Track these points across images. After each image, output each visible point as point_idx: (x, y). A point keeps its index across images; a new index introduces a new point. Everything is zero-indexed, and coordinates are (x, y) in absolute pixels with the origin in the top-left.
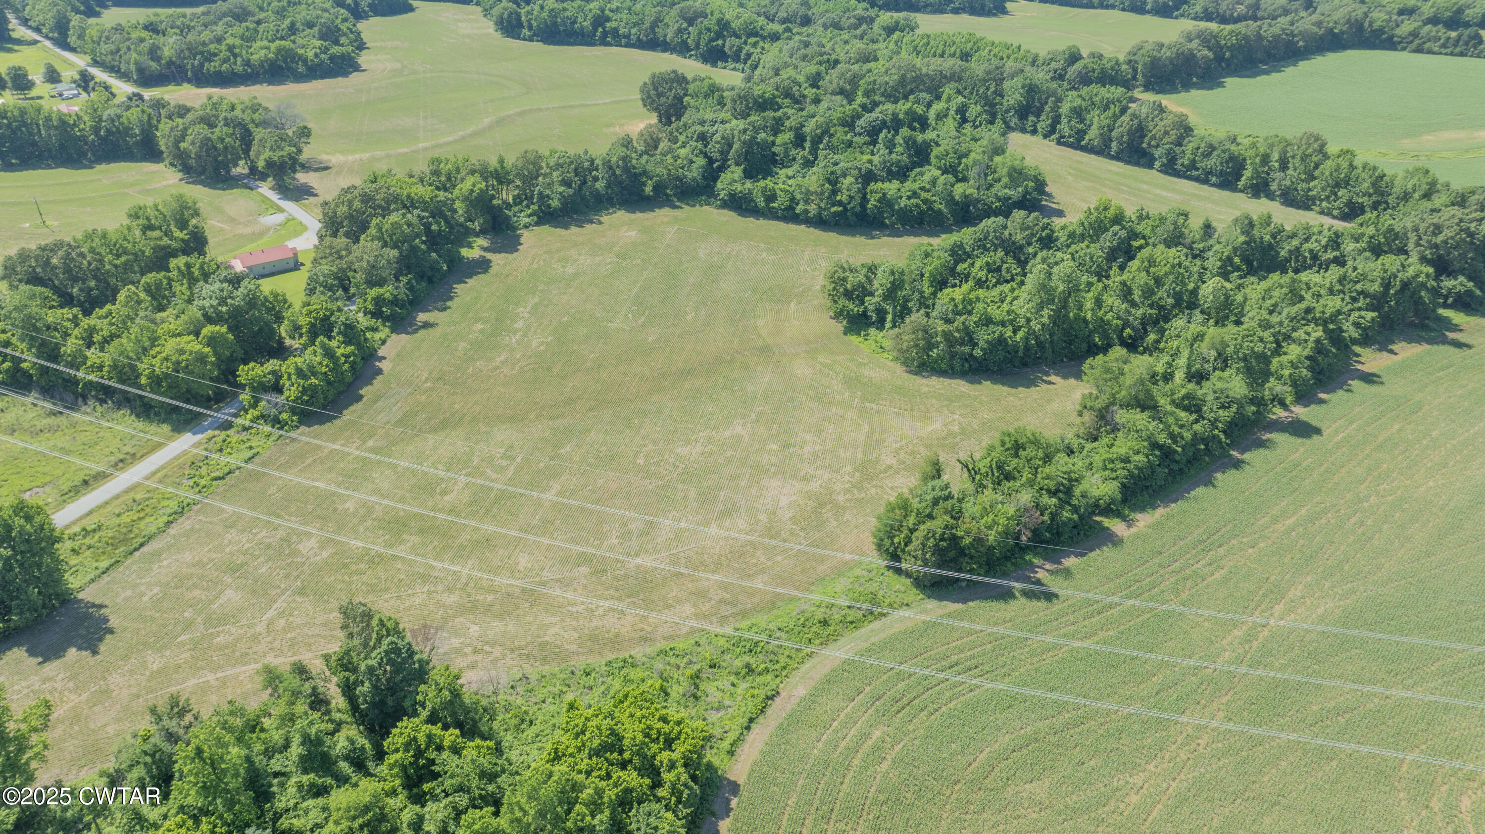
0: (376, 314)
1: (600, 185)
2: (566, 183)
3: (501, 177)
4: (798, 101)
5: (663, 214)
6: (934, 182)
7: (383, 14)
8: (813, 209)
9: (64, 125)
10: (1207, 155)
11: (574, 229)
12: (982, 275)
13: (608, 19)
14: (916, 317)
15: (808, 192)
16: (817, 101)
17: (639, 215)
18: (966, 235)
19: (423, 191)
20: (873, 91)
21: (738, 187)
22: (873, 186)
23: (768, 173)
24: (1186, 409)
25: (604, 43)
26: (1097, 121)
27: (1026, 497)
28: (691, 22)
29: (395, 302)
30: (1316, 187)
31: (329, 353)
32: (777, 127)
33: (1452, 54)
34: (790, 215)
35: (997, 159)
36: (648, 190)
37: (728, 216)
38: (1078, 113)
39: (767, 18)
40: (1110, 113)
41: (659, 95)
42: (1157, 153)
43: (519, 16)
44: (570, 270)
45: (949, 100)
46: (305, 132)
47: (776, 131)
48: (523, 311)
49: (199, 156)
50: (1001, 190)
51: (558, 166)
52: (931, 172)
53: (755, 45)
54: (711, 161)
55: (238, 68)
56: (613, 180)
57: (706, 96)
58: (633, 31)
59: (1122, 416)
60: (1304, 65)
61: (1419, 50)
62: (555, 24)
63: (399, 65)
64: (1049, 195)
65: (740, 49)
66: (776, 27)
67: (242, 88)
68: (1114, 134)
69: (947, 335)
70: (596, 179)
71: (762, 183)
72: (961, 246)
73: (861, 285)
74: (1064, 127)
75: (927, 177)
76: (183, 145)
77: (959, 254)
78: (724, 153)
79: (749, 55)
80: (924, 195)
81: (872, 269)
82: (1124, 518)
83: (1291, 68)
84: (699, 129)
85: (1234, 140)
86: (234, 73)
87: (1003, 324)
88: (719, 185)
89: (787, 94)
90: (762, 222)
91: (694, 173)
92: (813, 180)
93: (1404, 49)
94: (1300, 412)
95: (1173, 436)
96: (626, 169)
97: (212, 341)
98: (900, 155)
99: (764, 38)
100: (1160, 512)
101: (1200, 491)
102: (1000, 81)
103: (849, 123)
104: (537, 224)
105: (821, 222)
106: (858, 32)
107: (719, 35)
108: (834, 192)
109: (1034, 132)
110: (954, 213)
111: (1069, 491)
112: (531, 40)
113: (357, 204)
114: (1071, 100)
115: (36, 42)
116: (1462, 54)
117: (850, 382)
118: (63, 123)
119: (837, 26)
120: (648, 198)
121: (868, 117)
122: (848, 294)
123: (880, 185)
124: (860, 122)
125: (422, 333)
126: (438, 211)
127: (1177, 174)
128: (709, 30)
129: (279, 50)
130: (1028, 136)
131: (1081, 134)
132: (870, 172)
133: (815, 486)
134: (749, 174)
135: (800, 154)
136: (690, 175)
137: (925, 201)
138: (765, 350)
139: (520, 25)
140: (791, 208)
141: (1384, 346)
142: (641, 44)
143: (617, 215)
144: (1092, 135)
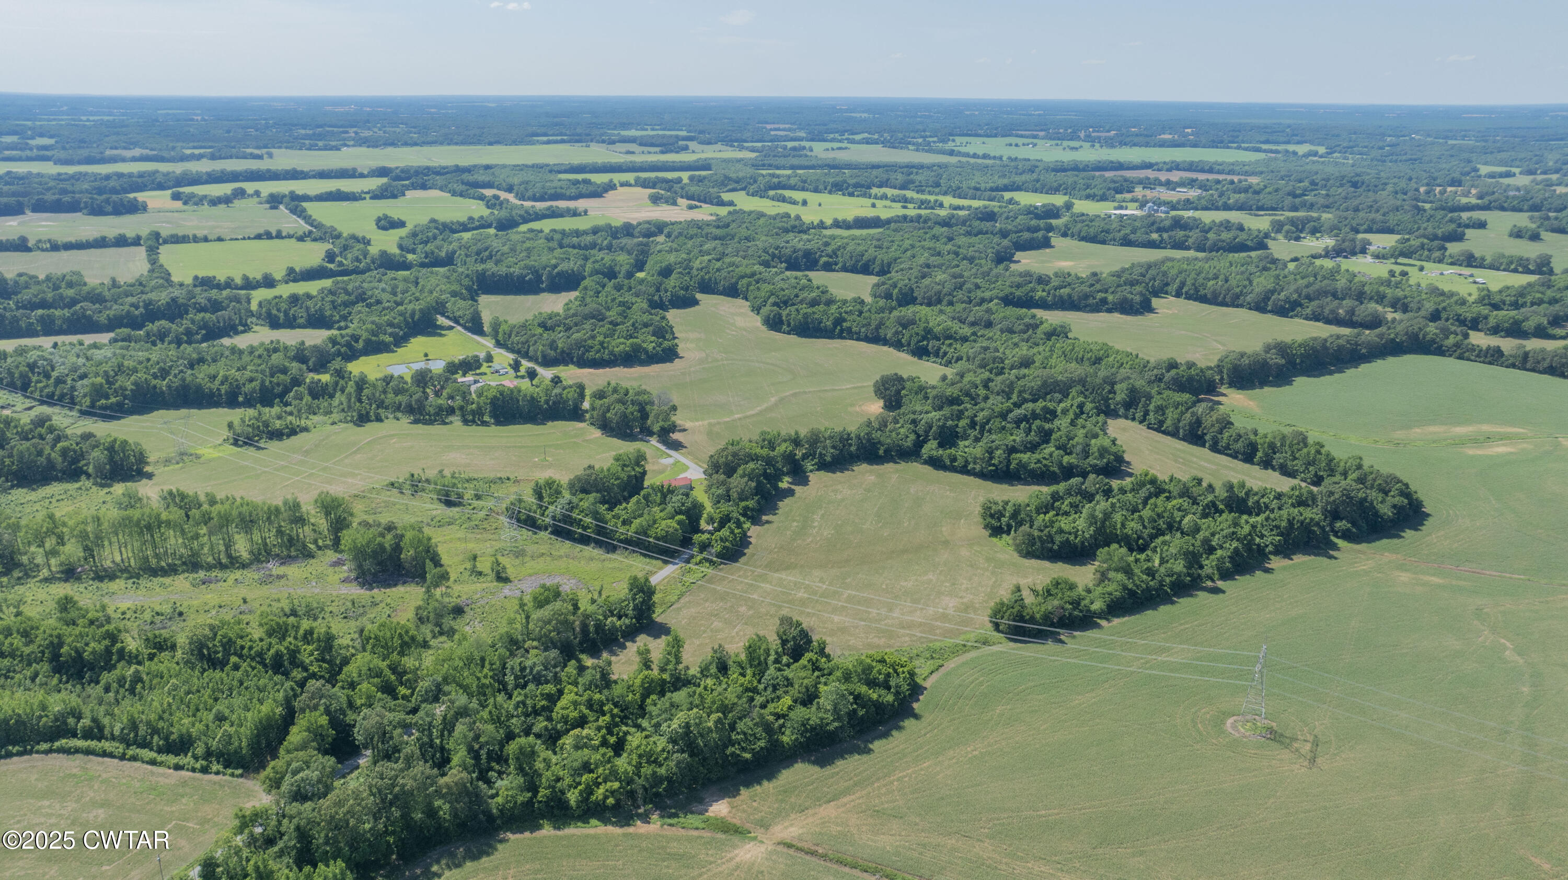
0: (744, 515)
1: (853, 448)
2: (834, 447)
3: (796, 442)
4: (974, 399)
5: (889, 467)
6: (1051, 455)
7: (678, 308)
8: (978, 467)
9: (533, 400)
10: (1236, 441)
11: (838, 474)
12: (1067, 509)
13: (845, 320)
14: (1025, 528)
15: (976, 458)
16: (986, 398)
17: (875, 467)
18: (1061, 487)
19: (764, 452)
20: (1024, 391)
21: (934, 453)
22: (1014, 456)
23: (953, 445)
24: (1148, 575)
25: (841, 337)
26: (1171, 415)
27: (1056, 603)
28: (905, 326)
29: (752, 510)
30: (1298, 465)
31: (732, 532)
32: (959, 416)
33: (1484, 362)
34: (964, 470)
35: (1093, 441)
36: (881, 452)
37: (928, 469)
38: (1161, 409)
39: (961, 321)
40: (1179, 410)
41: (886, 389)
42: (1207, 438)
43: (780, 315)
44: (839, 497)
45: (1073, 399)
46: (674, 408)
47: (959, 418)
48: (817, 517)
49: (617, 423)
50: (1092, 461)
51: (831, 437)
52: (1049, 449)
53: (950, 345)
54: (918, 436)
55: (606, 357)
56: (861, 446)
57: (916, 393)
58: (863, 330)
59: (1112, 574)
60: (1364, 368)
61: (1460, 357)
62: (807, 323)
63: (704, 355)
64: (1128, 463)
65: (939, 349)
66: (966, 331)
67: (608, 369)
68: (1181, 424)
69: (1040, 537)
70: (851, 445)
71: (948, 451)
72: (1057, 493)
73: (999, 511)
74: (1151, 417)
75: (1047, 451)
76: (608, 415)
77: (1056, 497)
78: (927, 432)
79: (945, 354)
80: (1045, 462)
81: (1007, 503)
82: (1108, 620)
83: (1353, 370)
84: (912, 416)
85: (1256, 433)
86: (602, 359)
87: (1070, 533)
88: (923, 451)
89: (967, 394)
90: (948, 474)
91: (909, 443)
92: (978, 451)
93: (1450, 356)
94: (1220, 584)
95: (1137, 586)
96: (869, 440)
97: (679, 523)
98: (1033, 437)
99: (956, 340)
100: (1126, 619)
101: (1149, 612)
102: (1113, 384)
103: (1004, 416)
104: (818, 470)
105: (982, 475)
106: (1025, 336)
107: (924, 338)
108: (991, 458)
109: (1133, 419)
110: (1062, 473)
111: (1079, 604)
112: (789, 333)
113: (730, 458)
114: (1157, 401)
115: (451, 328)
116: (1490, 363)
117: (988, 560)
118: (532, 398)
119: (1011, 331)
120: (881, 457)
121: (1018, 412)
122: (992, 516)
123: (1018, 455)
124: (1011, 415)
125: (766, 526)
126: (769, 461)
127: (1219, 452)
128: (917, 334)
129: (632, 345)
130: (1129, 422)
131: (1161, 423)
132: (1013, 447)
133: (965, 600)
134: (941, 445)
135: (974, 433)
136: (906, 444)
137: (1045, 466)
138: (946, 543)
139: (781, 322)
140: (965, 466)
141: (1288, 556)
142: (867, 340)
143: (863, 466)
144: (1168, 423)
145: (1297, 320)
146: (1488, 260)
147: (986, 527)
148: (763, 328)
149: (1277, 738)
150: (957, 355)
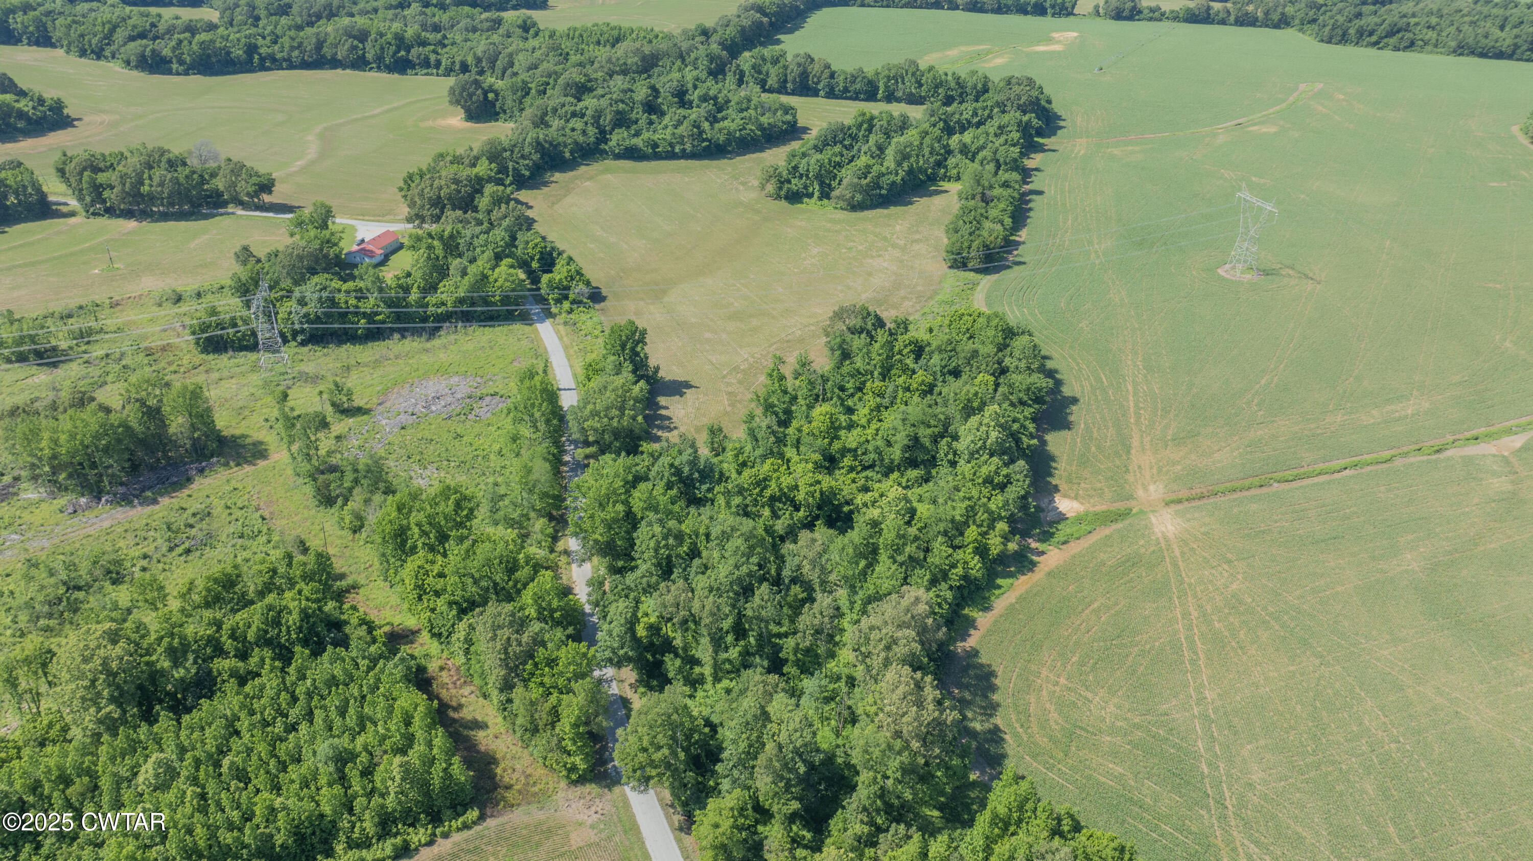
6: (749, 118)
8: (689, 148)
10: (853, 82)
11: (545, 187)
15: (681, 138)
17: (572, 173)
21: (625, 144)
25: (263, 68)
34: (672, 155)
36: (567, 155)
37: (625, 163)
40: (778, 65)
42: (820, 87)
54: (596, 128)
58: (295, 54)
60: (811, 22)
68: (787, 79)
69: (866, 186)
71: (642, 138)
74: (749, 78)
82: (1015, 235)
83: (807, 24)
88: (612, 144)
90: (653, 163)
91: (590, 138)
93: (854, 5)
94: (1028, 187)
101: (1029, 220)
104: (517, 189)
105: (698, 155)
108: (700, 134)
116: (888, 6)
120: (570, 161)
127: (836, 97)
128: (390, 44)
136: (588, 140)
139: (165, 61)
140: (672, 150)
141: (1029, 157)
142: (306, 65)
143: (557, 176)
144: (772, 81)
147: (778, 197)
148: (135, 73)
149: (1266, 273)
150: (458, 59)
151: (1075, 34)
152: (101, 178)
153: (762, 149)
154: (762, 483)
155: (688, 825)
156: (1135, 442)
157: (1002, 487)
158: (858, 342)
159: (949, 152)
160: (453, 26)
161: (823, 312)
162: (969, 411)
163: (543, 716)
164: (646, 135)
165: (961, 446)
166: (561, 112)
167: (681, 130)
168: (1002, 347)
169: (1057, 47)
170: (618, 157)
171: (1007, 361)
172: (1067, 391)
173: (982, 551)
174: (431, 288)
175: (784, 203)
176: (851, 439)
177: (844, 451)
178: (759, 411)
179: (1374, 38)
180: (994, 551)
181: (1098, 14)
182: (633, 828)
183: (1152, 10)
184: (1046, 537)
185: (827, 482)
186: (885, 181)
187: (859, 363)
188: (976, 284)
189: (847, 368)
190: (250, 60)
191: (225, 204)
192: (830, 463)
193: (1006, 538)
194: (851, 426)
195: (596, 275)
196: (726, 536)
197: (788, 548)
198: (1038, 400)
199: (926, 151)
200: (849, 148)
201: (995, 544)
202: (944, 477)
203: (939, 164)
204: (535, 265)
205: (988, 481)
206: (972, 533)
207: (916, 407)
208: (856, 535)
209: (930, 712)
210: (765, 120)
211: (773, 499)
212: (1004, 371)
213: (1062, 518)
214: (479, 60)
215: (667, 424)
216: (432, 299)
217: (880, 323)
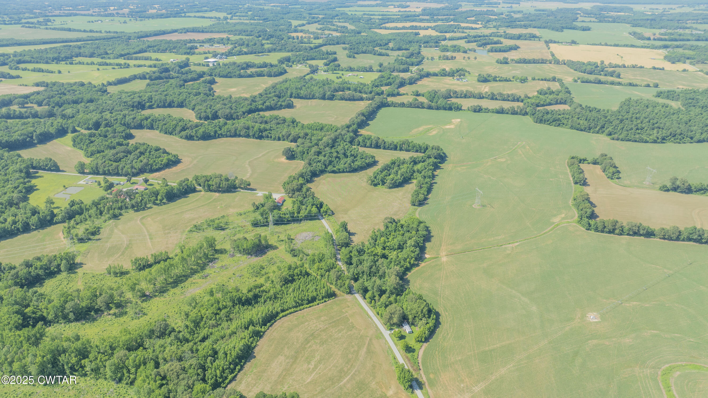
2: (308, 175)
5: (322, 177)
10: (391, 145)
11: (314, 183)
15: (346, 167)
21: (333, 169)
25: (219, 137)
26: (368, 142)
30: (410, 148)
36: (318, 173)
37: (333, 174)
38: (363, 141)
40: (370, 140)
42: (381, 146)
50: (371, 160)
54: (325, 165)
55: (160, 166)
61: (395, 107)
67: (163, 171)
68: (373, 144)
69: (393, 183)
74: (361, 143)
77: (381, 172)
85: (393, 142)
88: (328, 169)
90: (339, 174)
91: (324, 168)
104: (307, 183)
108: (351, 166)
114: (361, 139)
127: (386, 149)
137: (364, 165)
142: (231, 136)
143: (316, 179)
144: (368, 144)
145: (336, 101)
146: (356, 69)
147: (371, 185)
148: (184, 140)
149: (483, 206)
150: (277, 136)
151: (459, 120)
152: (210, 183)
153: (366, 169)
154: (372, 252)
155: (365, 298)
156: (443, 245)
157: (414, 252)
158: (390, 225)
159: (414, 171)
160: (271, 122)
161: (383, 216)
162: (410, 239)
163: (342, 284)
164: (337, 167)
165: (407, 245)
166: (315, 160)
167: (346, 165)
168: (418, 226)
169: (452, 126)
170: (330, 172)
171: (419, 229)
172: (432, 234)
173: (410, 263)
174: (299, 213)
175: (373, 186)
176: (388, 244)
177: (387, 246)
178: (371, 239)
179: (549, 122)
180: (412, 263)
181: (469, 110)
182: (356, 299)
183: (485, 109)
184: (422, 261)
185: (383, 252)
186: (398, 182)
187: (390, 229)
188: (417, 209)
189: (387, 230)
190: (215, 135)
191: (237, 188)
192: (384, 248)
193: (414, 261)
194: (388, 242)
195: (332, 208)
196: (367, 260)
197: (377, 263)
198: (424, 236)
199: (408, 172)
200: (389, 170)
201: (412, 262)
202: (404, 251)
203: (412, 175)
204: (318, 206)
205: (412, 251)
206: (408, 260)
207: (400, 238)
208: (388, 260)
209: (397, 281)
210: (367, 161)
211: (374, 255)
212: (418, 231)
213: (426, 258)
214: (283, 136)
215: (352, 241)
216: (299, 215)
217: (394, 221)
